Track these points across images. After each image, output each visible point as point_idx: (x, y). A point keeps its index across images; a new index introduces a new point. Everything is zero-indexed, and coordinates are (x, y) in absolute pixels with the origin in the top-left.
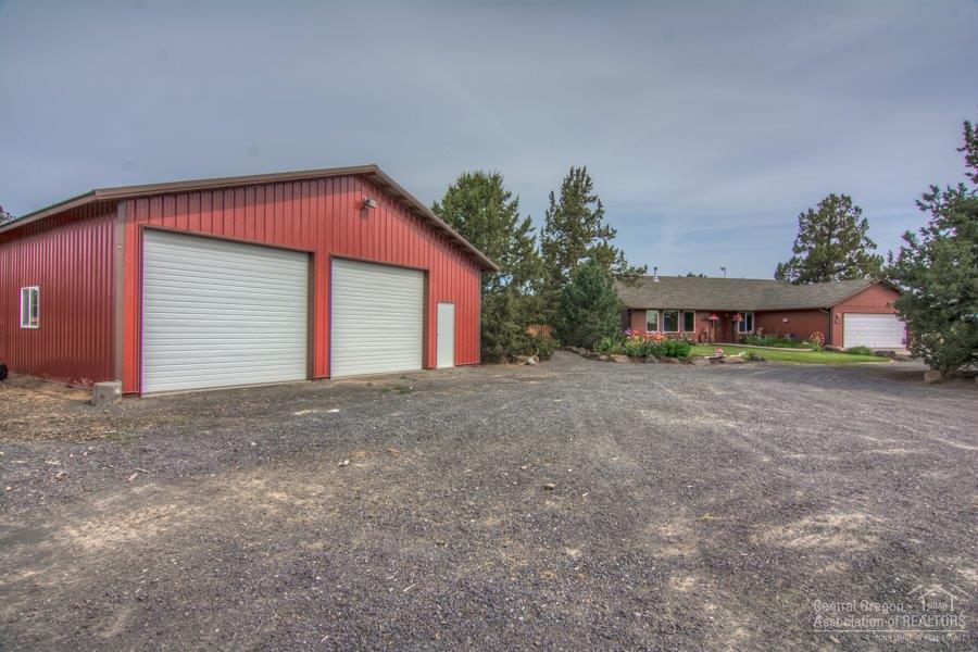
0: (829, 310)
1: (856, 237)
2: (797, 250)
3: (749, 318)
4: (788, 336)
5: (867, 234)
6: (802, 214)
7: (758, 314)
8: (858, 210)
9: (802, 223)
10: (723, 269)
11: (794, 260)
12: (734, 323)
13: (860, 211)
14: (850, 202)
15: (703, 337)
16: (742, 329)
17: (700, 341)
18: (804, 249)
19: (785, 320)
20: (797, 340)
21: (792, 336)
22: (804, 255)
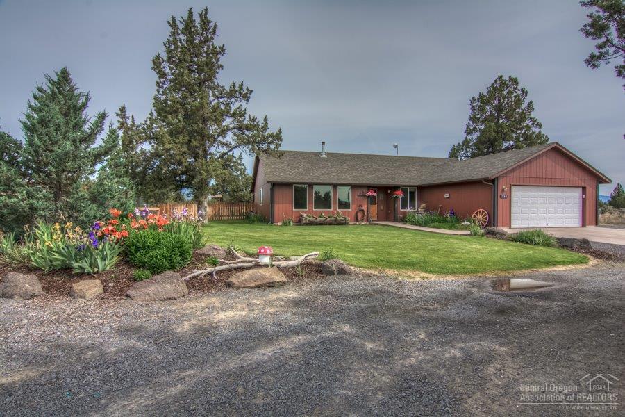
0: (493, 181)
1: (523, 116)
2: (469, 132)
3: (412, 194)
4: (448, 214)
5: (532, 115)
6: (473, 98)
7: (422, 188)
8: (524, 92)
9: (473, 107)
10: (396, 147)
11: (466, 142)
12: (396, 198)
13: (527, 93)
14: (517, 84)
15: (360, 215)
16: (404, 206)
17: (357, 220)
18: (475, 129)
19: (447, 195)
20: (456, 218)
21: (452, 214)
22: (475, 136)
